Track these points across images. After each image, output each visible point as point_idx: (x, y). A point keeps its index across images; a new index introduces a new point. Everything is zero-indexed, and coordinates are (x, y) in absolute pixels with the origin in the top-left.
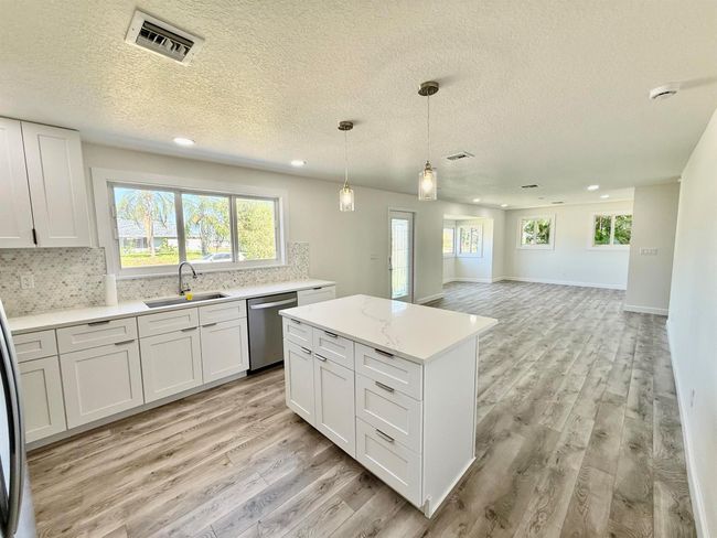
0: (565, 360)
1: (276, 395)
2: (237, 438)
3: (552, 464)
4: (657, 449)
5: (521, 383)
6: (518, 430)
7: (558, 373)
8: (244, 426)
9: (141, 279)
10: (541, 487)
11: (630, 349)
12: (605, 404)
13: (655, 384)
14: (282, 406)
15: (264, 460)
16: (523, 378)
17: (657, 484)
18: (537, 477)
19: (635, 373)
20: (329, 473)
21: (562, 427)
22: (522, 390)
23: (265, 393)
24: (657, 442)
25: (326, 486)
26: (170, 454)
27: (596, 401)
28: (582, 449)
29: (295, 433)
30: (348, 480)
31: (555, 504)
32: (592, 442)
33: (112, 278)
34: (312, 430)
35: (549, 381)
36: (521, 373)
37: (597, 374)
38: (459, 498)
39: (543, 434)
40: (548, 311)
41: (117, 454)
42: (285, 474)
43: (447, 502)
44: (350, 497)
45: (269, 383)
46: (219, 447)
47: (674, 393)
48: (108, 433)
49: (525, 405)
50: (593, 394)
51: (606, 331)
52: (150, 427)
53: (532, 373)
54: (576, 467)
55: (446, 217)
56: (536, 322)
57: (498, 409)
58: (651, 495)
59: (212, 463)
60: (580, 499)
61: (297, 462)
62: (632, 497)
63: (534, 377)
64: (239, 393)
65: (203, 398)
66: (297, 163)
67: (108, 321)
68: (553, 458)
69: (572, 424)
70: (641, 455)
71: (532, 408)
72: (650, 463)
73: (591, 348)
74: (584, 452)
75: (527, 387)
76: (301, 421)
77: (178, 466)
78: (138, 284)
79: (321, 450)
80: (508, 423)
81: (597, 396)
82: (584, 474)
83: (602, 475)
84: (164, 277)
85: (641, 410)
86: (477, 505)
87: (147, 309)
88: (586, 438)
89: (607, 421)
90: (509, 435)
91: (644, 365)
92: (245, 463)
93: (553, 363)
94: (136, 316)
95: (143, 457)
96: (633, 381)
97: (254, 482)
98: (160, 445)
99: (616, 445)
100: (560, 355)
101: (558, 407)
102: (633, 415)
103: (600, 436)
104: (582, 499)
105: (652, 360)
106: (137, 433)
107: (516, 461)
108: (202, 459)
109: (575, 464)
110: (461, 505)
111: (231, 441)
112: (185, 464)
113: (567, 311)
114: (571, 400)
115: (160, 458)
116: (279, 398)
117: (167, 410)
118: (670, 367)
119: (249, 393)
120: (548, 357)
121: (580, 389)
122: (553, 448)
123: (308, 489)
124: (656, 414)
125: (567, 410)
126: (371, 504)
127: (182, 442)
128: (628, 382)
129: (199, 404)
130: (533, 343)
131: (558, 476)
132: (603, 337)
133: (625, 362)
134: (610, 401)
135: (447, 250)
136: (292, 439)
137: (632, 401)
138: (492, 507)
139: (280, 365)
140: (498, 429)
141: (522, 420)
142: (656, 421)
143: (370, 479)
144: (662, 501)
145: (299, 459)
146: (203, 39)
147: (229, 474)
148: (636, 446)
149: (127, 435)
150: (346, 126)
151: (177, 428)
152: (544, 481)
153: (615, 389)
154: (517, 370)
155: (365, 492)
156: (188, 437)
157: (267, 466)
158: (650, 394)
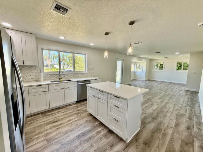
0: (167, 103)
1: (84, 108)
2: (74, 118)
3: (163, 131)
4: (195, 129)
5: (154, 109)
6: (153, 121)
7: (165, 106)
8: (76, 116)
9: (49, 75)
10: (160, 137)
11: (187, 101)
12: (179, 116)
13: (194, 111)
14: (86, 111)
15: (81, 125)
16: (155, 107)
17: (195, 139)
18: (159, 135)
19: (188, 108)
20: (99, 129)
21: (166, 121)
22: (154, 110)
23: (81, 107)
24: (195, 127)
25: (99, 132)
26: (56, 122)
27: (176, 115)
28: (172, 128)
29: (90, 118)
30: (104, 132)
31: (164, 142)
32: (175, 126)
33: (42, 74)
34: (94, 118)
35: (162, 108)
36: (154, 106)
37: (177, 107)
38: (136, 138)
39: (161, 123)
40: (161, 89)
41: (43, 121)
42: (87, 129)
43: (132, 139)
44: (105, 136)
45: (82, 105)
46: (69, 120)
47: (201, 114)
48: (40, 115)
49: (155, 114)
50: (175, 113)
51: (180, 95)
52: (51, 114)
53: (157, 106)
54: (170, 133)
55: (132, 61)
56: (158, 92)
57: (147, 115)
58: (193, 142)
59: (68, 125)
60: (171, 141)
61: (91, 126)
62: (187, 142)
63: (158, 107)
64: (74, 107)
65: (65, 107)
66: (92, 44)
67: (41, 85)
68: (163, 130)
69: (169, 121)
70: (190, 131)
71: (157, 116)
72: (193, 133)
73: (175, 100)
74: (172, 129)
75: (156, 110)
76: (91, 115)
77: (59, 125)
78: (48, 76)
79: (97, 123)
80: (150, 119)
81: (177, 113)
82: (173, 135)
83: (178, 135)
84: (55, 75)
85: (190, 118)
86: (141, 141)
87: (51, 83)
88: (173, 125)
89: (180, 120)
90: (150, 123)
91: (191, 105)
92: (76, 125)
93: (163, 104)
94: (48, 84)
95: (50, 122)
96: (188, 110)
97: (79, 130)
98: (54, 119)
99: (182, 127)
100: (165, 101)
101: (165, 116)
102: (188, 119)
103: (177, 125)
104: (172, 141)
105: (194, 104)
106: (48, 115)
107: (153, 130)
108: (65, 123)
110: (136, 140)
111: (73, 119)
112: (61, 124)
113: (168, 89)
114: (169, 114)
115: (54, 122)
116: (85, 109)
117: (55, 110)
118: (199, 106)
119: (77, 107)
120: (162, 102)
121: (171, 111)
122: (163, 127)
123: (94, 133)
124: (195, 119)
125: (167, 117)
126: (111, 138)
127: (59, 119)
128: (186, 110)
129: (64, 109)
130: (157, 98)
131: (165, 135)
132: (179, 97)
133: (185, 104)
134: (181, 115)
135: (132, 70)
136: (89, 120)
137: (187, 115)
138: (146, 142)
139: (86, 100)
140: (147, 121)
141: (154, 119)
142: (195, 121)
143: (110, 132)
144: (196, 144)
145: (91, 125)
146: (71, 9)
147: (72, 128)
148: (188, 128)
149: (45, 116)
150: (107, 34)
151: (58, 115)
152: (161, 136)
153: (182, 112)
154: (152, 105)
155: (109, 135)
156: (61, 117)
157: (82, 126)
158: (193, 114)
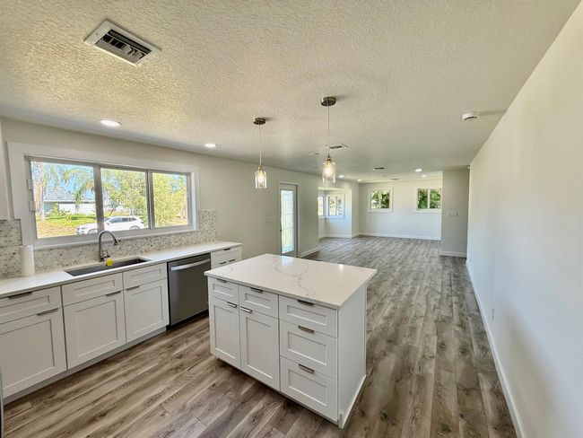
0: (411, 294)
1: (197, 345)
2: (168, 388)
3: (417, 372)
4: (476, 351)
5: (386, 314)
6: (390, 350)
7: (408, 304)
8: (173, 378)
10: (414, 390)
11: (448, 283)
12: (442, 323)
13: (467, 306)
14: (205, 354)
15: (199, 405)
16: (387, 310)
17: (480, 375)
18: (409, 383)
19: (455, 299)
20: (257, 407)
21: (418, 343)
22: (387, 318)
23: (188, 344)
24: (475, 346)
25: (257, 418)
26: (103, 415)
27: (436, 321)
28: (432, 357)
29: (222, 376)
30: (274, 411)
31: (423, 401)
32: (438, 352)
34: (236, 372)
35: (404, 310)
36: (385, 306)
37: (433, 303)
38: (361, 409)
39: (407, 351)
40: (393, 258)
42: (220, 414)
43: (352, 413)
44: (279, 423)
45: (190, 335)
46: (153, 400)
47: (478, 311)
48: (28, 404)
49: (392, 330)
50: (432, 317)
51: (432, 270)
52: (76, 391)
53: (392, 305)
54: (432, 371)
56: (388, 266)
57: (374, 335)
58: (478, 384)
59: (149, 416)
60: (438, 395)
61: (229, 402)
62: (468, 387)
63: (394, 308)
64: (162, 347)
65: (127, 356)
68: (416, 368)
69: (423, 340)
70: (467, 356)
71: (397, 332)
72: (474, 361)
73: (425, 284)
74: (434, 360)
75: (390, 316)
76: (223, 365)
77: (114, 425)
78: (55, 253)
79: (247, 388)
80: (382, 345)
81: (435, 318)
82: (437, 374)
83: (448, 373)
85: (462, 325)
86: (374, 411)
87: (71, 277)
88: (434, 349)
89: (444, 335)
90: (385, 355)
91: (459, 293)
92: (181, 411)
93: (404, 297)
94: (61, 285)
95: (76, 421)
96: (454, 306)
97: (193, 426)
98: (90, 407)
99: (453, 352)
100: (407, 290)
101: (413, 329)
102: (458, 329)
103: (442, 346)
104: (439, 393)
105: (462, 289)
106: (62, 399)
107: (394, 373)
108: (138, 414)
109: (431, 369)
110: (363, 414)
111: (163, 393)
112: (122, 421)
113: (406, 258)
114: (420, 323)
115: (93, 420)
116: (201, 348)
117: (91, 373)
118: (473, 293)
119: (172, 347)
120: (400, 292)
121: (424, 313)
122: (415, 359)
123: (242, 423)
124: (471, 325)
125: (419, 331)
126: (296, 426)
127: (115, 401)
128: (451, 306)
129: (126, 361)
130: (388, 283)
131: (422, 379)
132: (431, 274)
133: (447, 292)
134: (444, 321)
135: (320, 213)
136: (221, 382)
137: (456, 320)
138: (384, 411)
140: (378, 350)
141: (392, 341)
142: (472, 331)
143: (292, 406)
144: (485, 386)
145: (230, 398)
146: (160, 49)
147: (167, 424)
148: (464, 350)
149: (52, 404)
150: (260, 121)
151: (105, 388)
152: (414, 384)
153: (445, 312)
154: (381, 305)
155: (290, 417)
156: (118, 396)
157: (202, 411)
158: (465, 313)
